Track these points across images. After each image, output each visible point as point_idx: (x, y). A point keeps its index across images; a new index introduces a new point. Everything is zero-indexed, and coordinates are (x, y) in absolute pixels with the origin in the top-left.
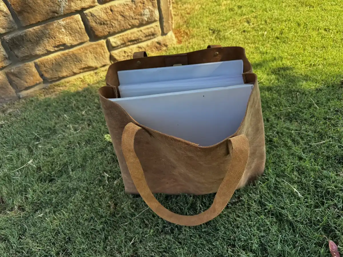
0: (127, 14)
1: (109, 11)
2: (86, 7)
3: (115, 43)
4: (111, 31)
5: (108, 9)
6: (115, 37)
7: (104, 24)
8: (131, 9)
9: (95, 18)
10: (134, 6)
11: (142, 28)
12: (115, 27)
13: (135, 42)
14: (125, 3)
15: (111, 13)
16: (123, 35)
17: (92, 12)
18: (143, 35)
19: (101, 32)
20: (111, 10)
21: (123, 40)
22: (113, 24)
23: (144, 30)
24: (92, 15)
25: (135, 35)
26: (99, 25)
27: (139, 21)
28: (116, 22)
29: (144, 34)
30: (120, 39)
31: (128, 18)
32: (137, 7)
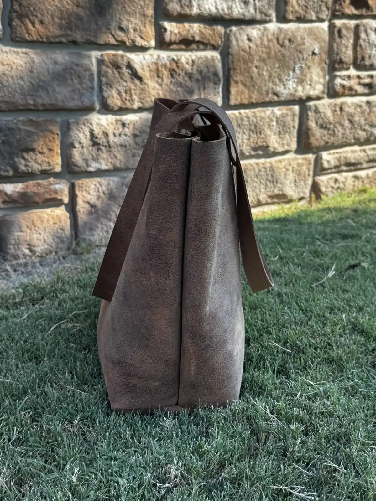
0: (357, 119)
1: (338, 109)
2: (314, 97)
3: (328, 162)
4: (330, 141)
5: (337, 106)
6: (330, 154)
7: (326, 128)
8: (363, 112)
9: (318, 115)
10: (368, 110)
11: (367, 147)
12: (337, 136)
13: (352, 168)
14: (359, 103)
15: (339, 113)
16: (341, 153)
17: (317, 105)
18: (367, 159)
19: (317, 140)
20: (341, 109)
21: (339, 160)
22: (336, 132)
23: (370, 150)
24: (317, 111)
25: (356, 155)
26: (318, 128)
27: (367, 134)
28: (340, 128)
29: (368, 156)
30: (336, 158)
31: (356, 126)
32: (370, 112)
